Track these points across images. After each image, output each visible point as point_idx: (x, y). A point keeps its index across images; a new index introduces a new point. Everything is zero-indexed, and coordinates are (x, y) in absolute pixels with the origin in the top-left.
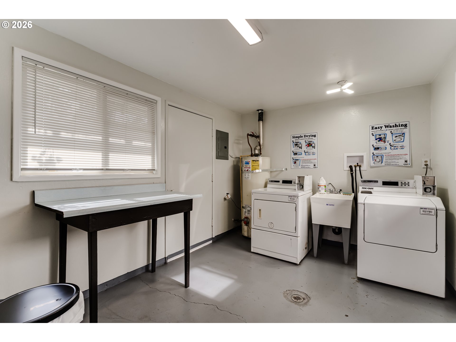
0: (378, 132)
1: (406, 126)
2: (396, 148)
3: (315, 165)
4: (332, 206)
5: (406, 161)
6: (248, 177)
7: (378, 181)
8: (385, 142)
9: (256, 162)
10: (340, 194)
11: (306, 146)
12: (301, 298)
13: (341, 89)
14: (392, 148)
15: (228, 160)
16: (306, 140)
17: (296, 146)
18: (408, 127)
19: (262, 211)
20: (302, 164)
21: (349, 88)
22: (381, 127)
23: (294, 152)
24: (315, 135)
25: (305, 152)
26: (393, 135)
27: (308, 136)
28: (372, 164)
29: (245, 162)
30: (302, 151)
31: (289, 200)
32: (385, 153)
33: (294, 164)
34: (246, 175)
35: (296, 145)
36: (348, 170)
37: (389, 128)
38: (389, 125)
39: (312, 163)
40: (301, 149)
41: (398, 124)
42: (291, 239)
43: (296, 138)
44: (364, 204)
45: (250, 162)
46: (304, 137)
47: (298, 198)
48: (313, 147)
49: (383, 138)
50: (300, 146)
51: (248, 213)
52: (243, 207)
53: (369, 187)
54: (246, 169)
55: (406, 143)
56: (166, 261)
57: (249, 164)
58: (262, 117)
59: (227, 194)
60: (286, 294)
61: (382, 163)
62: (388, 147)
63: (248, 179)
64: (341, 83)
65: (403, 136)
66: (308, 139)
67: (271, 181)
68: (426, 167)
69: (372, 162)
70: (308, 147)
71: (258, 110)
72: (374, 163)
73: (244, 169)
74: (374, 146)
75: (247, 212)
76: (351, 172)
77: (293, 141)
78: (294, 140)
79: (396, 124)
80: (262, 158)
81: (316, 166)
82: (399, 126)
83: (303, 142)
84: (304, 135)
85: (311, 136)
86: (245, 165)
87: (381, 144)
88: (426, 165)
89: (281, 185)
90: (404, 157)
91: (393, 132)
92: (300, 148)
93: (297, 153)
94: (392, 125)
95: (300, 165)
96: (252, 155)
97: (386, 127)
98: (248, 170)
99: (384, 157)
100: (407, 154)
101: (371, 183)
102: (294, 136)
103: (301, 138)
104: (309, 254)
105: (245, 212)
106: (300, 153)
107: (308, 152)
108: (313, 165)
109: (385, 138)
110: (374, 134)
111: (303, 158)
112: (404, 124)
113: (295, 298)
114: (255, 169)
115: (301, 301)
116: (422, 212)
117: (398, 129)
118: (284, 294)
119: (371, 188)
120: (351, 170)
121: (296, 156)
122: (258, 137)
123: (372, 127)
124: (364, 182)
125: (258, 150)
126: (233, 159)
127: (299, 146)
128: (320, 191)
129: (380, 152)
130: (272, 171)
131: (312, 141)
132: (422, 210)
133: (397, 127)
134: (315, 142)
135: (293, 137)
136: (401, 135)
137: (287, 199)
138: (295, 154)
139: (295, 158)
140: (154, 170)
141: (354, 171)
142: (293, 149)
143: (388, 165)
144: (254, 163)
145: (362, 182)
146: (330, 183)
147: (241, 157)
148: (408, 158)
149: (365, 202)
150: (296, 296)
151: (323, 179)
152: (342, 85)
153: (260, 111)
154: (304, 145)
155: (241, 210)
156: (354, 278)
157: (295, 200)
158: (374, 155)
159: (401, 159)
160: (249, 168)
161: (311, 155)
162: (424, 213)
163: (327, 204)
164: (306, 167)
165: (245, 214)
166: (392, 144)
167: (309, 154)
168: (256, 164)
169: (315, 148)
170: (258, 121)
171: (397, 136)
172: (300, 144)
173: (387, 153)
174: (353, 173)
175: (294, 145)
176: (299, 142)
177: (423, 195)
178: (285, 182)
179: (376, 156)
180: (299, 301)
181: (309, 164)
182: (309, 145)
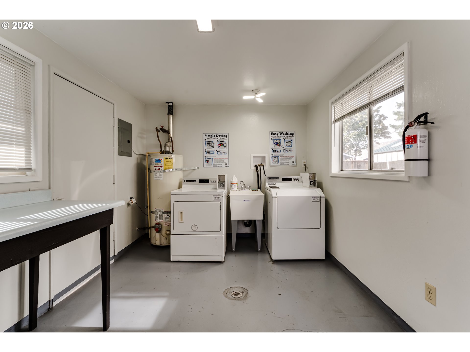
0: (275, 137)
1: (293, 134)
2: (287, 151)
3: (226, 164)
4: (248, 202)
5: (293, 162)
6: (160, 176)
7: (279, 178)
8: (280, 146)
9: (169, 160)
10: (249, 190)
11: (218, 145)
12: (240, 292)
13: (255, 97)
14: (285, 151)
15: (131, 157)
16: (218, 139)
17: (209, 145)
18: (294, 136)
19: (183, 214)
20: (215, 163)
21: (261, 98)
22: (277, 133)
23: (206, 150)
24: (227, 136)
25: (217, 152)
26: (285, 141)
27: (220, 136)
28: (272, 164)
29: (156, 159)
30: (214, 150)
31: (214, 199)
32: (280, 155)
33: (206, 163)
34: (156, 175)
35: (209, 143)
36: (254, 168)
37: (283, 135)
38: (283, 133)
39: (223, 162)
40: (214, 148)
41: (288, 132)
42: (216, 238)
43: (208, 137)
44: (277, 197)
45: (162, 160)
46: (217, 136)
47: (222, 196)
48: (224, 147)
49: (279, 142)
50: (213, 145)
51: (160, 218)
52: (152, 212)
53: (273, 183)
54: (157, 168)
55: (293, 148)
56: (51, 305)
57: (161, 162)
58: (173, 111)
59: (131, 198)
60: (225, 294)
61: (278, 163)
62: (282, 150)
63: (160, 179)
64: (255, 91)
65: (291, 142)
66: (220, 139)
67: (187, 180)
68: (305, 166)
69: (272, 162)
70: (220, 146)
71: (168, 103)
72: (273, 163)
73: (153, 168)
74: (273, 149)
75: (158, 217)
76: (257, 170)
77: (205, 140)
78: (206, 138)
79: (287, 132)
80: (175, 156)
81: (228, 165)
82: (289, 134)
83: (215, 141)
84: (217, 135)
85: (223, 136)
86: (155, 163)
87: (277, 148)
88: (305, 165)
89: (197, 185)
90: (292, 158)
91: (285, 138)
92: (212, 147)
93: (209, 152)
94: (284, 132)
95: (213, 164)
96: (162, 153)
97: (281, 134)
98: (160, 169)
99: (280, 158)
100: (293, 157)
101: (275, 180)
102: (206, 134)
103: (214, 137)
104: (229, 250)
105: (156, 217)
106: (212, 152)
107: (220, 151)
108: (225, 164)
109: (280, 143)
110: (273, 139)
111: (216, 157)
112: (292, 132)
113: (235, 295)
114: (168, 168)
115: (241, 295)
116: (313, 200)
117: (288, 136)
118: (224, 294)
119: (274, 183)
120: (257, 169)
121: (208, 155)
122: (168, 132)
123: (271, 133)
124: (269, 179)
125: (169, 147)
126: (137, 156)
127: (211, 145)
128: (233, 188)
129: (277, 154)
130: (184, 170)
131: (224, 141)
132: (313, 198)
133: (288, 134)
134: (227, 142)
135: (206, 136)
136: (290, 141)
137: (211, 198)
138: (208, 153)
139: (207, 157)
140: (30, 169)
141: (259, 170)
142: (205, 148)
143: (282, 164)
144: (167, 161)
145: (268, 179)
146: (242, 181)
147: (147, 154)
148: (294, 159)
149: (278, 196)
150: (234, 293)
151: (235, 177)
152: (256, 94)
153: (170, 104)
154: (216, 144)
155: (148, 216)
156: (270, 262)
157: (220, 199)
158: (273, 156)
159: (290, 160)
160: (161, 167)
161: (223, 155)
162: (314, 200)
163: (244, 200)
164: (218, 166)
165: (156, 219)
166: (284, 148)
167: (221, 153)
168: (170, 163)
169: (226, 148)
170: (168, 115)
171: (287, 142)
172: (212, 143)
173: (281, 155)
174: (258, 171)
175: (206, 144)
176: (211, 141)
177: (310, 187)
178: (201, 181)
179: (274, 157)
180: (239, 296)
181: (221, 163)
182: (221, 144)
